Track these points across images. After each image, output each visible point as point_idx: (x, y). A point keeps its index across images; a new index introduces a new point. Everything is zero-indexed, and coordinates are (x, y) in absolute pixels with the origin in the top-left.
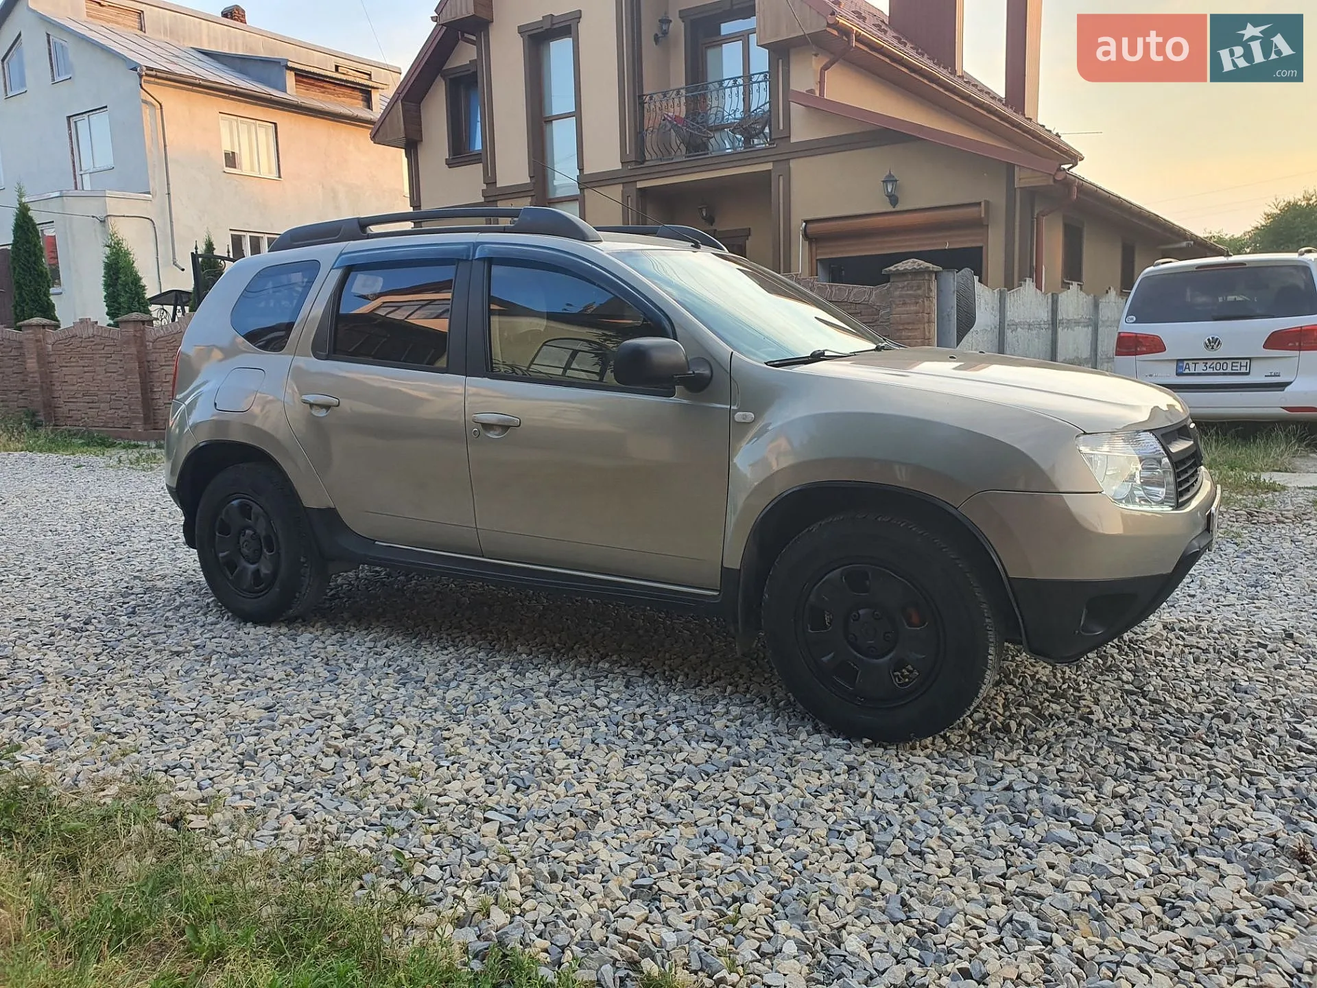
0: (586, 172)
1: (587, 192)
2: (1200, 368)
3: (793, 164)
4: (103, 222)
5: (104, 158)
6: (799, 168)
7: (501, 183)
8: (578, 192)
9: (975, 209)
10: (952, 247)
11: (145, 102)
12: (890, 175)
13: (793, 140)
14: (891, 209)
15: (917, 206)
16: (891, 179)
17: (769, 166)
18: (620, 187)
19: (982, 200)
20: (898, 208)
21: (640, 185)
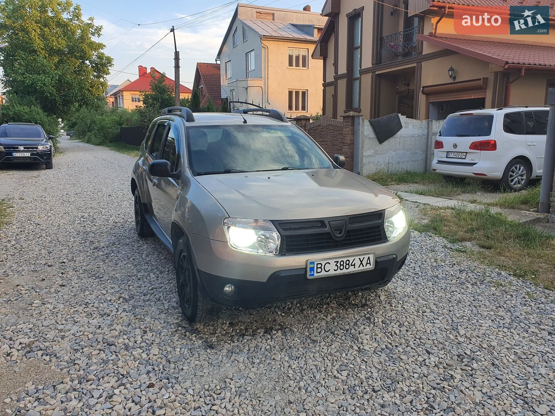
0: (362, 68)
1: (362, 76)
2: (452, 155)
3: (423, 63)
4: (247, 89)
5: (253, 68)
6: (425, 65)
7: (340, 73)
8: (359, 76)
9: (479, 82)
10: (475, 97)
11: (263, 47)
12: (451, 68)
13: (423, 53)
14: (453, 82)
15: (462, 80)
16: (451, 69)
17: (415, 65)
18: (371, 74)
19: (481, 78)
20: (456, 81)
21: (377, 73)
